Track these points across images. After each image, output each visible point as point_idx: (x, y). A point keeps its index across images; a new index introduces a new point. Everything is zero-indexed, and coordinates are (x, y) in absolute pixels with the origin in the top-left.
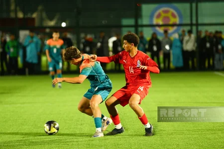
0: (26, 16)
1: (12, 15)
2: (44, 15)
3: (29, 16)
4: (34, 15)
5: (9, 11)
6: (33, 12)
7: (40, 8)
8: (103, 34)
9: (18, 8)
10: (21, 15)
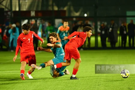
0: (60, 9)
1: (50, 8)
2: (72, 8)
3: (62, 9)
4: (65, 9)
5: (48, 6)
6: (64, 6)
7: (69, 4)
8: (113, 22)
9: (54, 4)
10: (56, 9)
